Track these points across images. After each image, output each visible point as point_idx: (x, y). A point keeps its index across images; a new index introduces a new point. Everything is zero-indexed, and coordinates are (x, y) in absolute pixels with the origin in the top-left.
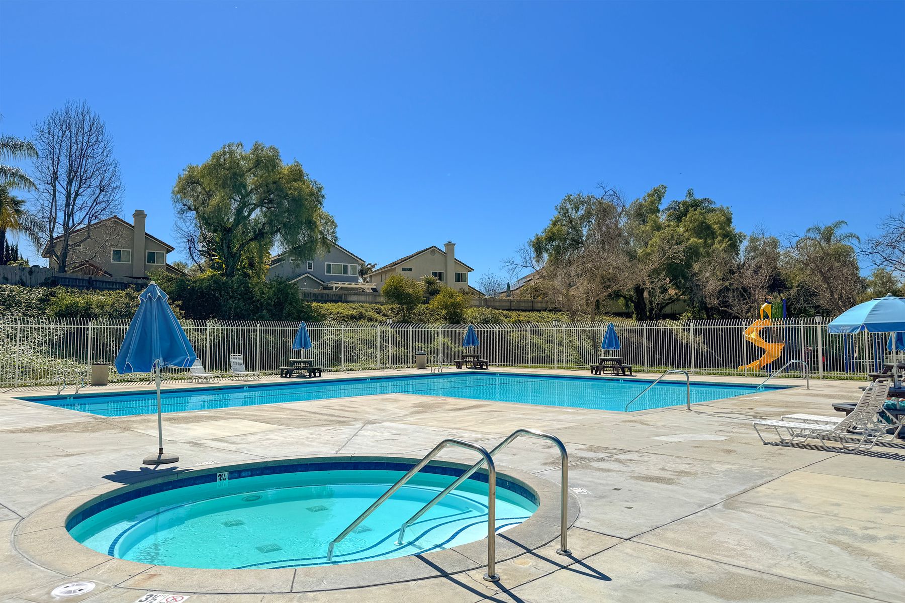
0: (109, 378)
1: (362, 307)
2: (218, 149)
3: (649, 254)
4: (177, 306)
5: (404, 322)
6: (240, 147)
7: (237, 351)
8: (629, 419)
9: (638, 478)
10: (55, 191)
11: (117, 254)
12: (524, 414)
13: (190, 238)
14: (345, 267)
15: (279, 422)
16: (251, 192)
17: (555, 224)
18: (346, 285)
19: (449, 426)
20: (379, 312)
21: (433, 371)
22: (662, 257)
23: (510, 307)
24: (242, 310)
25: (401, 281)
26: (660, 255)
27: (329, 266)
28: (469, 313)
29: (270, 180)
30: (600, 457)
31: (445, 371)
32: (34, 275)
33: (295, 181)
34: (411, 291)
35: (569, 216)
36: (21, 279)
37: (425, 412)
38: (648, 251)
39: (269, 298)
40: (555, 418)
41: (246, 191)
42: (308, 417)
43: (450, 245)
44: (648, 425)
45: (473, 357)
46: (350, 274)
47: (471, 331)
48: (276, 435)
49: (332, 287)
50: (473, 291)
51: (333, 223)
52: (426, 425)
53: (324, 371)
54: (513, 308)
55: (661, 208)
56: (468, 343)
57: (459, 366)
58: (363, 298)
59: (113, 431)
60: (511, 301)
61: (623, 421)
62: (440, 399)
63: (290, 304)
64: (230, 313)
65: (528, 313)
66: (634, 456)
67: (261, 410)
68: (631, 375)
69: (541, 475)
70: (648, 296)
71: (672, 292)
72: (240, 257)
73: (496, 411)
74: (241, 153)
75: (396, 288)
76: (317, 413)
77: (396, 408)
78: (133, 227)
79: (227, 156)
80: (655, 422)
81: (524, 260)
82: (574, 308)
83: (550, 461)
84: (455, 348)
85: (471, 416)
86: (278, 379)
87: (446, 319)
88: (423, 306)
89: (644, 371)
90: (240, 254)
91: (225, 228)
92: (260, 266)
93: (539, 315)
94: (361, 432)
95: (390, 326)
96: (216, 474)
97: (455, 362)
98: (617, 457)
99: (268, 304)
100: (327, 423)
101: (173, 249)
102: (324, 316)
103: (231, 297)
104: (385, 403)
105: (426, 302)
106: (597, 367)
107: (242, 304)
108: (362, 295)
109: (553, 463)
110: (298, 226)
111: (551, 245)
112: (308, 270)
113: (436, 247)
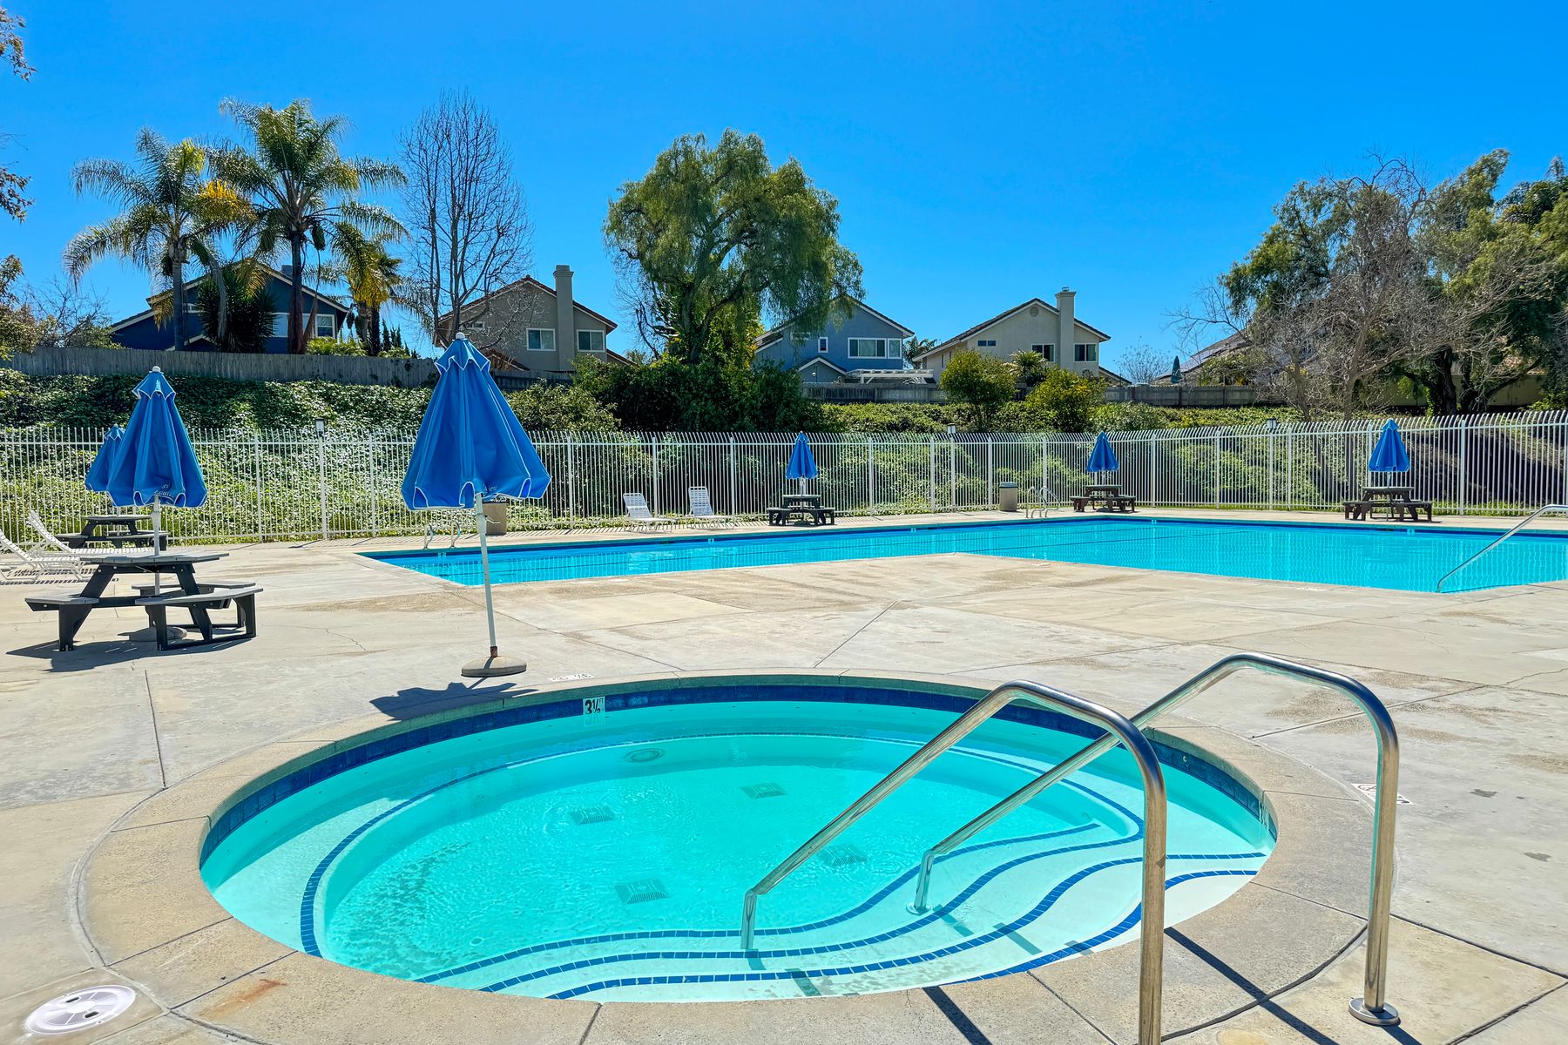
0: (510, 524)
1: (908, 409)
2: (667, 149)
3: (1469, 287)
4: (611, 410)
5: (981, 431)
6: (701, 140)
7: (698, 481)
8: (1457, 609)
9: (1529, 760)
10: (434, 238)
11: (536, 335)
12: (1213, 596)
13: (639, 307)
14: (881, 344)
15: (737, 600)
16: (720, 219)
17: (1271, 241)
18: (883, 374)
19: (1051, 618)
20: (936, 417)
21: (1030, 516)
22: (1502, 290)
23: (1180, 402)
24: (712, 417)
25: (975, 361)
26: (1498, 286)
27: (854, 343)
28: (1099, 414)
29: (750, 195)
30: (1412, 699)
31: (1053, 514)
32: (412, 370)
33: (791, 193)
34: (992, 378)
35: (1300, 225)
36: (395, 377)
37: (1006, 589)
38: (1469, 281)
39: (754, 397)
40: (1282, 606)
41: (713, 216)
42: (789, 593)
43: (1066, 296)
44: (1505, 622)
45: (1107, 490)
46: (888, 356)
47: (1102, 443)
48: (720, 625)
49: (859, 379)
50: (1109, 377)
51: (856, 265)
52: (1005, 615)
53: (841, 515)
54: (1185, 403)
55: (1497, 196)
56: (1098, 466)
57: (1079, 505)
58: (909, 394)
59: (461, 610)
60: (1181, 391)
61: (1444, 614)
62: (1037, 565)
63: (787, 405)
64: (693, 422)
65: (1215, 411)
66: (1502, 700)
67: (714, 578)
68: (1429, 520)
69: (1268, 742)
70: (1459, 373)
71: (1512, 362)
72: (708, 332)
73: (1154, 590)
74: (703, 152)
75: (966, 375)
76: (806, 587)
77: (951, 580)
78: (555, 293)
79: (681, 159)
80: (1520, 615)
81: (1210, 309)
82: (1310, 396)
83: (1287, 706)
84: (1075, 477)
85: (1099, 598)
86: (765, 528)
87: (1056, 426)
88: (1014, 404)
89: (1455, 513)
90: (709, 327)
91: (685, 285)
92: (742, 345)
93: (1237, 414)
94: (876, 625)
95: (952, 439)
96: (581, 700)
97: (1072, 499)
98: (1455, 700)
99: (752, 407)
100: (818, 604)
101: (615, 326)
102: (842, 425)
103: (695, 396)
104: (933, 571)
105: (1020, 397)
106: (1357, 505)
107: (711, 407)
108: (907, 389)
109: (1296, 712)
110: (796, 272)
111: (1263, 282)
112: (819, 351)
113: (1039, 300)
